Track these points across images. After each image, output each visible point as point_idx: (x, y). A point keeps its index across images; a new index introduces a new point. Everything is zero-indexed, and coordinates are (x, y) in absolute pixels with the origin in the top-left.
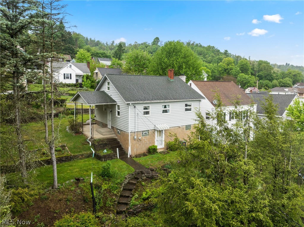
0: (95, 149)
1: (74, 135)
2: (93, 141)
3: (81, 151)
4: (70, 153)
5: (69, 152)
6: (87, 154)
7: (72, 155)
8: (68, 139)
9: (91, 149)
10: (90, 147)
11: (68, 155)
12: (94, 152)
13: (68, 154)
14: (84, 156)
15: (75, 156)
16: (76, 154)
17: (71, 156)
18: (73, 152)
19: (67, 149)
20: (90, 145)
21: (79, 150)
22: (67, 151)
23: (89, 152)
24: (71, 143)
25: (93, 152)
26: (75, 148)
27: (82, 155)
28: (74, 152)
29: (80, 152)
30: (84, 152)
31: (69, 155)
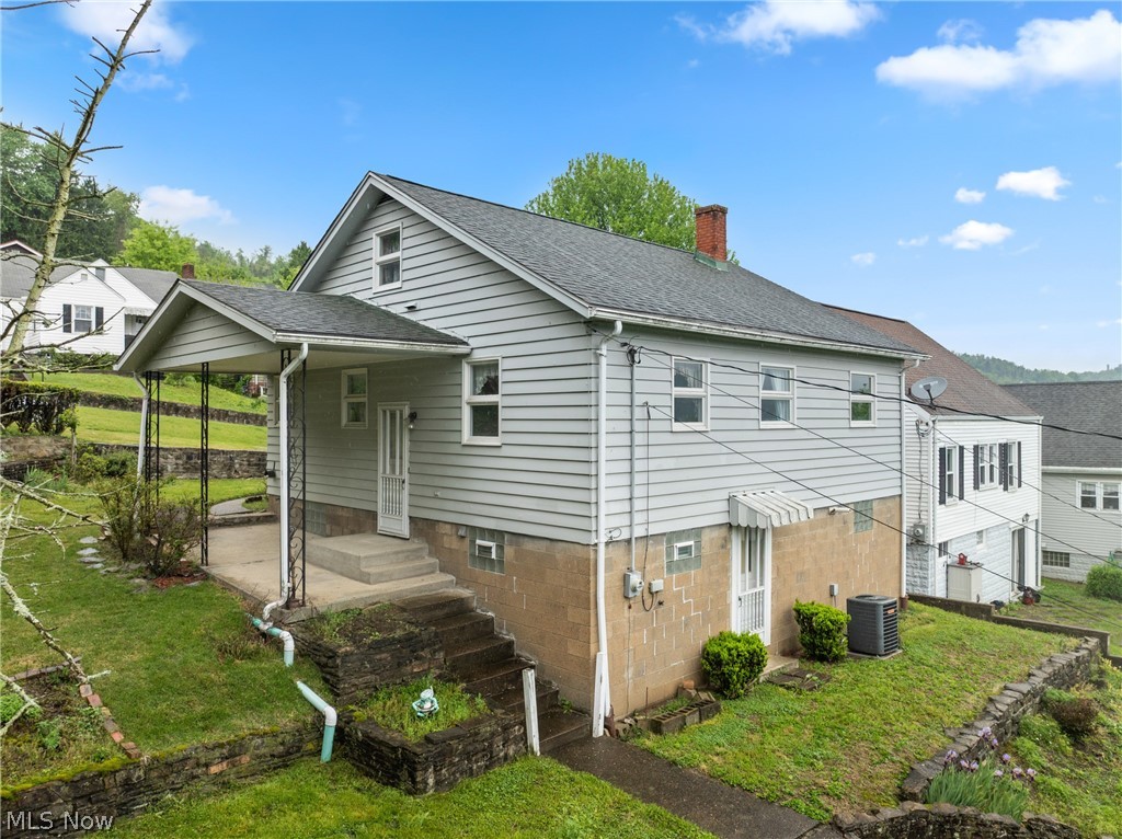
0: (332, 690)
1: (139, 587)
2: (306, 625)
3: (221, 716)
4: (118, 737)
5: (111, 727)
6: (274, 735)
7: (145, 758)
8: (95, 621)
9: (301, 686)
10: (287, 670)
11: (100, 759)
12: (331, 715)
13: (106, 748)
14: (245, 759)
15: (169, 765)
16: (177, 747)
17: (137, 766)
18: (149, 727)
19: (96, 701)
20: (289, 659)
21: (199, 709)
22: (92, 721)
23: (286, 720)
24: (128, 648)
25: (321, 717)
26: (159, 688)
27: (232, 752)
28: (158, 729)
29: (208, 721)
30: (245, 724)
31: (115, 760)
